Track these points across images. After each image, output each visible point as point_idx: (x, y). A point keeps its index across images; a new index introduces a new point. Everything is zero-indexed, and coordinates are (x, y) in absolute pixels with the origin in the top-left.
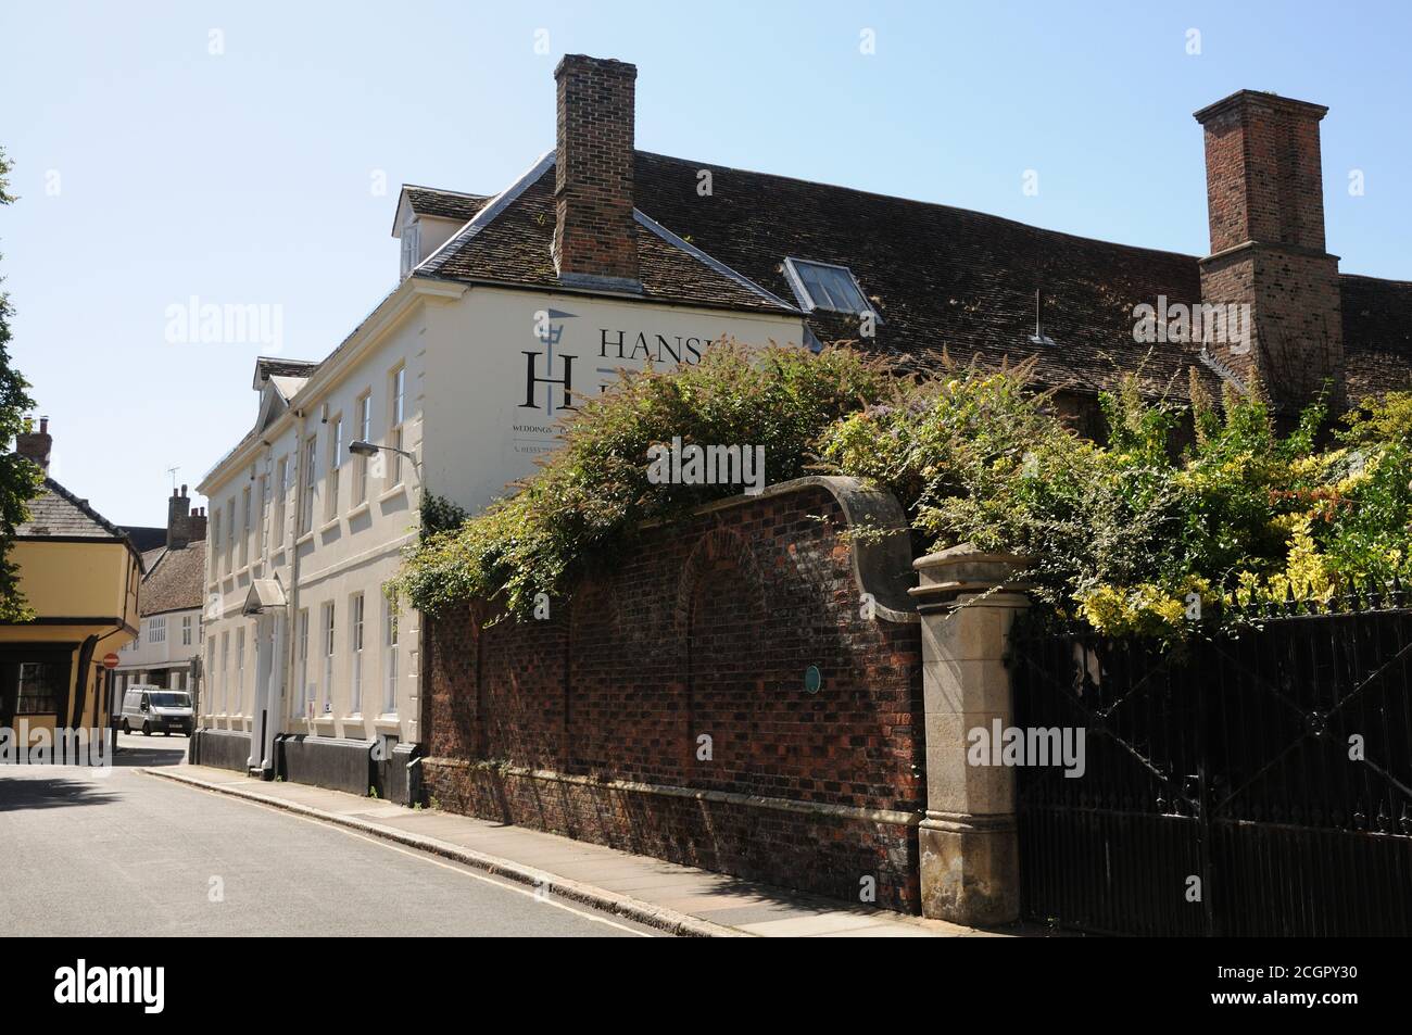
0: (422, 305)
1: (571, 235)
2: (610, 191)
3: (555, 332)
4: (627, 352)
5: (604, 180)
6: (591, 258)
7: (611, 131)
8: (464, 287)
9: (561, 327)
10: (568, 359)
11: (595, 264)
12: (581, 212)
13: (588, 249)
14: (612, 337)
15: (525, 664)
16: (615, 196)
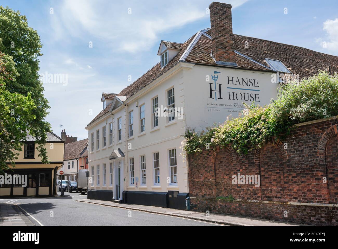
0: (182, 70)
1: (218, 51)
2: (227, 39)
3: (216, 77)
4: (234, 83)
5: (225, 36)
6: (223, 57)
7: (226, 22)
8: (194, 65)
9: (218, 76)
10: (220, 85)
11: (224, 59)
12: (220, 44)
13: (223, 55)
14: (231, 79)
15: (238, 169)
16: (228, 40)
